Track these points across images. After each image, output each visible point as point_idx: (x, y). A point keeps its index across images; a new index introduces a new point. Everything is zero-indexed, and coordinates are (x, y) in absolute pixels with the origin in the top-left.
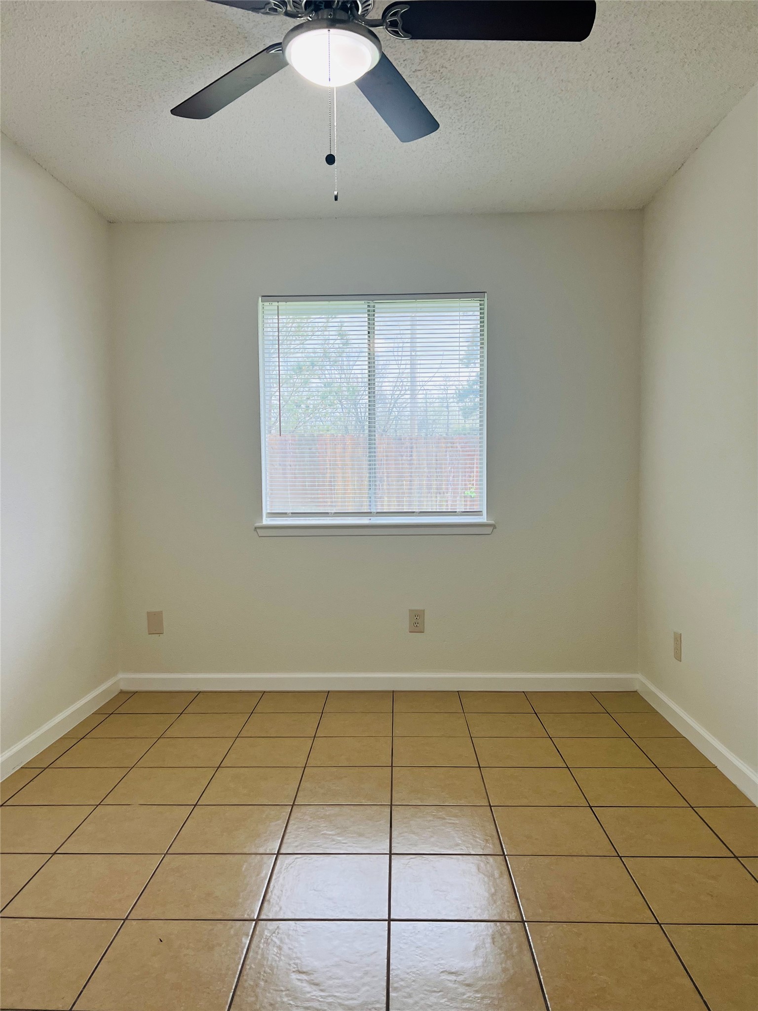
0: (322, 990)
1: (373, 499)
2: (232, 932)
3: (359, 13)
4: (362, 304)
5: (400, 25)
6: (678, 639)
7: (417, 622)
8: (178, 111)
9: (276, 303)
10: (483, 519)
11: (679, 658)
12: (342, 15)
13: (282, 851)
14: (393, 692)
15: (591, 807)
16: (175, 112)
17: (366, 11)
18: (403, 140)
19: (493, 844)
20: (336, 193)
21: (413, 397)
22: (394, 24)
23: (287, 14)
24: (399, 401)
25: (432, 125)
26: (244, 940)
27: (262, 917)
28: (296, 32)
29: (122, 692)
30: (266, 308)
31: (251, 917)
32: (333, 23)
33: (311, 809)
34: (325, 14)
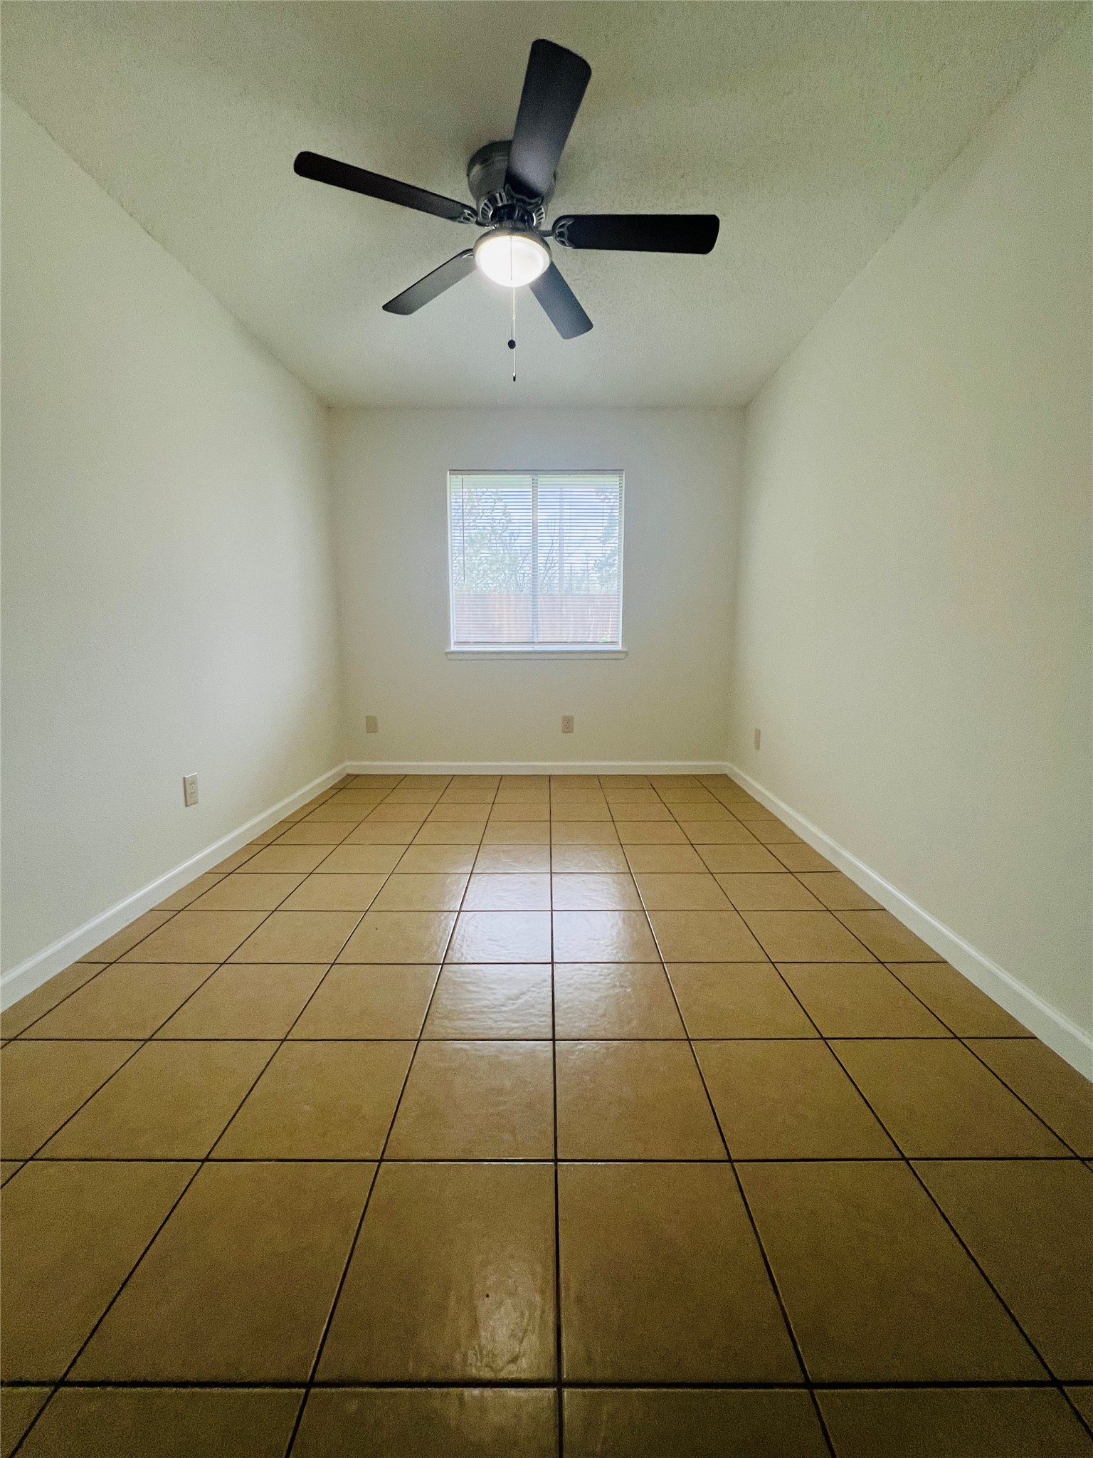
0: (508, 950)
1: (535, 632)
2: (442, 918)
3: (534, 224)
4: (527, 478)
5: (566, 236)
6: (758, 734)
7: (568, 725)
8: (390, 307)
9: (460, 476)
10: (619, 647)
11: (758, 747)
12: (520, 225)
13: (474, 872)
14: (550, 776)
15: (692, 845)
16: (386, 307)
17: (539, 223)
18: (566, 336)
19: (623, 866)
20: (514, 375)
21: (561, 568)
22: (561, 235)
23: (478, 223)
24: (550, 572)
25: (586, 325)
26: (451, 922)
27: (462, 909)
28: (483, 239)
29: (348, 775)
30: (452, 480)
31: (455, 909)
32: (515, 230)
33: (493, 847)
34: (507, 223)
